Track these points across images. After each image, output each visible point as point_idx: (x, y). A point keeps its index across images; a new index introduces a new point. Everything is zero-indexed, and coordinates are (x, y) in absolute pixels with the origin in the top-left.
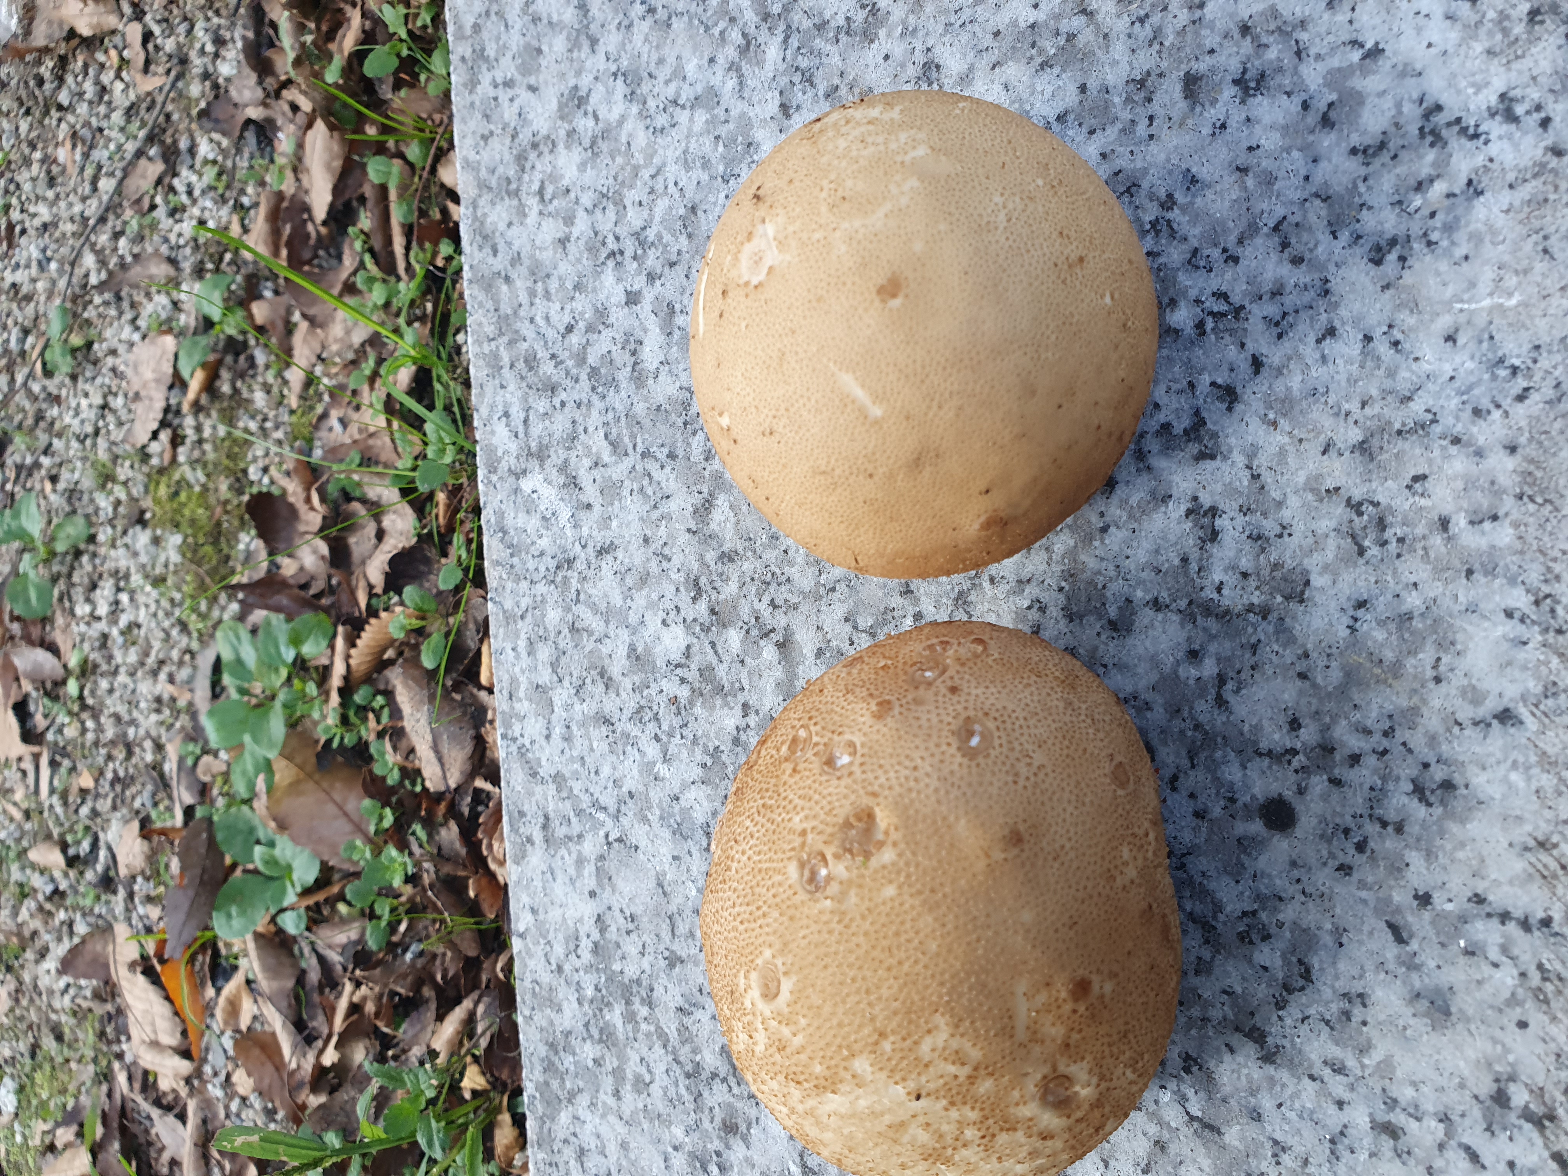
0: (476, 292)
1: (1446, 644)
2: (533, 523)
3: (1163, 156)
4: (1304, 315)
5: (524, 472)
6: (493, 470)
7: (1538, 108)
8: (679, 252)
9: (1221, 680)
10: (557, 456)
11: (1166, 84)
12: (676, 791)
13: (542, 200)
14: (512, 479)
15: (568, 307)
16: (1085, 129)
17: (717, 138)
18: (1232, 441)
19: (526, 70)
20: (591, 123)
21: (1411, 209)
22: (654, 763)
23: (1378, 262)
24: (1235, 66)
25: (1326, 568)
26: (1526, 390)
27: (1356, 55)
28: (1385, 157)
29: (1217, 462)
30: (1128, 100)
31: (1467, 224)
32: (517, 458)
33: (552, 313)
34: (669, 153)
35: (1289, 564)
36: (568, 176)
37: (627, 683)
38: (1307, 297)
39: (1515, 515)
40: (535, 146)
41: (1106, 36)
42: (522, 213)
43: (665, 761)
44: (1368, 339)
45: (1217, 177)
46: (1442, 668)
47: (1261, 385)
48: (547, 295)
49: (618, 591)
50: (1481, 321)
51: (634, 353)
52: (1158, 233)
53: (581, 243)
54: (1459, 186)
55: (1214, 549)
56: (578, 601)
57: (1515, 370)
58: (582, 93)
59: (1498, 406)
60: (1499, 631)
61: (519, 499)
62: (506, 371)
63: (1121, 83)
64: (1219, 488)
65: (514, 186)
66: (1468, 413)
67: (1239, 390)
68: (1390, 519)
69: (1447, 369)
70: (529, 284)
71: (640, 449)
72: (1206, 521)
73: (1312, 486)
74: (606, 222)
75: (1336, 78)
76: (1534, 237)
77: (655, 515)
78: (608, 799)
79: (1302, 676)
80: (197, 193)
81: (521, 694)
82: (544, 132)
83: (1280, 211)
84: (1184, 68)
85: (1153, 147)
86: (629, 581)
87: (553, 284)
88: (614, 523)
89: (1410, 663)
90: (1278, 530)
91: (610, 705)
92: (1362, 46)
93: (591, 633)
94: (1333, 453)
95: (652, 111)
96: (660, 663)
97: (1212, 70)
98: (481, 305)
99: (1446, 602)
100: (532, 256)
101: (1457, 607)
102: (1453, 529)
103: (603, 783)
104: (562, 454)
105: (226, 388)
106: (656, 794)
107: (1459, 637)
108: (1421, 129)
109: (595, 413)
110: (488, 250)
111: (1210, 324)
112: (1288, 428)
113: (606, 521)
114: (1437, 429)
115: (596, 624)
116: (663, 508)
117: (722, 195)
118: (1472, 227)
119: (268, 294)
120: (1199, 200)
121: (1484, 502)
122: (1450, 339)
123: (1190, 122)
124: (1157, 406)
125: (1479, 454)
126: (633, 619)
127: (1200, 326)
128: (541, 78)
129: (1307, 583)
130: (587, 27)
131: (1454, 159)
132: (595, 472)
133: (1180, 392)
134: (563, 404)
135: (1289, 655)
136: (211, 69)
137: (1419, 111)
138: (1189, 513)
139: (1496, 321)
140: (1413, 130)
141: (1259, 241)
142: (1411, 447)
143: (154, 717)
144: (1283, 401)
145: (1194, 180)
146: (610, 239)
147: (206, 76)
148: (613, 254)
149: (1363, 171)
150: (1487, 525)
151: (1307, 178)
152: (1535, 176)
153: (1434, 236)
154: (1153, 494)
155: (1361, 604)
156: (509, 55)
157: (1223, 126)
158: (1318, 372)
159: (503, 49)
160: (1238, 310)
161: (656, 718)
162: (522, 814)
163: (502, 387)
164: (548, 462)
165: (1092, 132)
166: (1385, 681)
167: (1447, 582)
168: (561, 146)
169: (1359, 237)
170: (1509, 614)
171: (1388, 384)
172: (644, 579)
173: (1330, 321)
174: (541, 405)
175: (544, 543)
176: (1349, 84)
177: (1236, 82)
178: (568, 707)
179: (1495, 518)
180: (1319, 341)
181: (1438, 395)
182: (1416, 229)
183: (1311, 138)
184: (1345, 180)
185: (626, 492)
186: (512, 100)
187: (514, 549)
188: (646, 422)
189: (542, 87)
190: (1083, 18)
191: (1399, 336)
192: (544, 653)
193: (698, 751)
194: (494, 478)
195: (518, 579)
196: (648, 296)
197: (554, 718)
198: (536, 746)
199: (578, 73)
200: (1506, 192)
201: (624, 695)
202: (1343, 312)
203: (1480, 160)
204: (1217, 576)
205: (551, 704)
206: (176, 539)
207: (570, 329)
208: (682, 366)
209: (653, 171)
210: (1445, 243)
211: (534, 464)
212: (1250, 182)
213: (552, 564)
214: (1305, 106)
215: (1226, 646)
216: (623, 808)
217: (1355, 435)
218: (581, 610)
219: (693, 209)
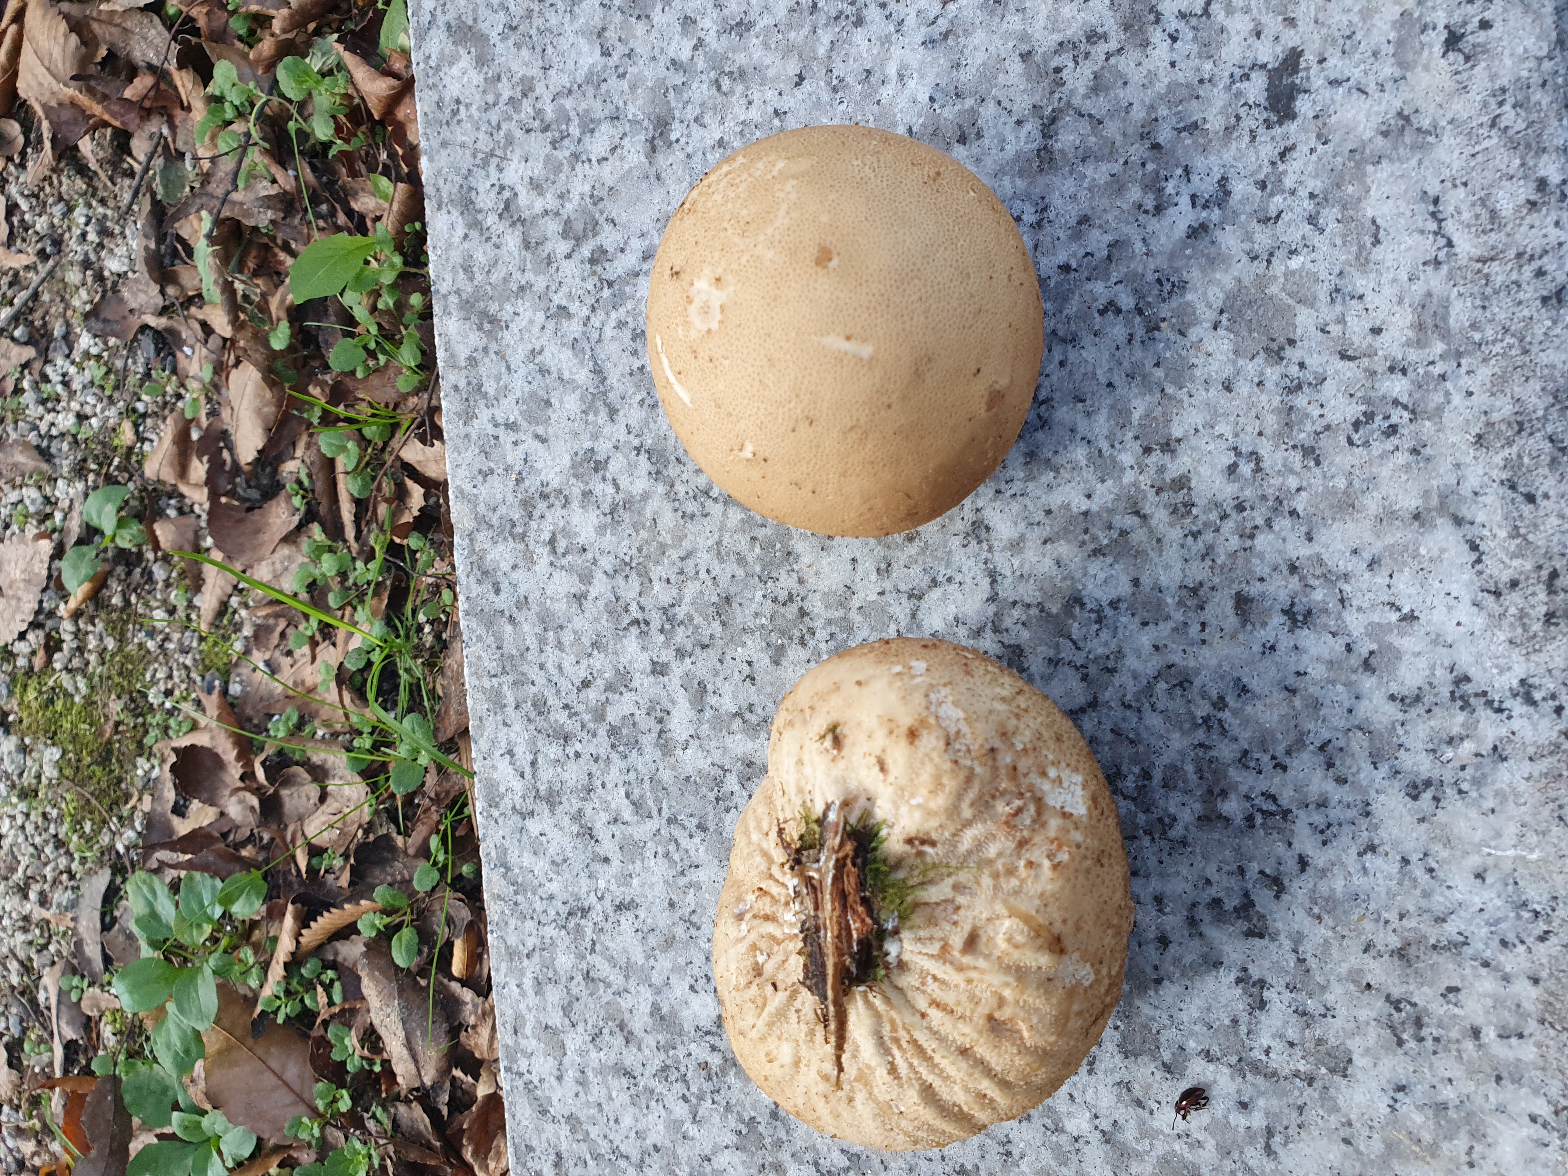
0: (474, 624)
1: (1478, 1135)
2: (541, 866)
3: (1214, 662)
4: (1347, 829)
5: (532, 813)
6: (493, 803)
7: (1553, 697)
8: (712, 637)
9: (1270, 1132)
10: (571, 804)
11: (1217, 597)
12: (708, 1152)
13: (554, 551)
14: (517, 818)
15: (584, 662)
16: (1137, 619)
17: (754, 539)
18: (1280, 925)
19: (531, 418)
20: (610, 490)
21: (1444, 758)
22: (682, 1123)
23: (1415, 798)
24: (1283, 597)
25: (1367, 1050)
26: (1547, 932)
27: (1394, 617)
28: (1420, 709)
29: (1266, 941)
30: (1181, 603)
31: (1494, 782)
32: (524, 797)
33: (566, 665)
34: (701, 540)
35: (1333, 1042)
36: (583, 535)
37: (650, 1041)
38: (1351, 814)
39: (1538, 1037)
40: (544, 496)
41: (1159, 540)
42: (530, 559)
43: (694, 1121)
44: (1405, 861)
45: (1266, 691)
46: (1475, 1156)
47: (1307, 881)
48: (560, 646)
49: (640, 949)
50: (1507, 867)
51: (660, 721)
52: (1209, 728)
53: (600, 603)
54: (1486, 749)
55: (1262, 1016)
56: (593, 951)
57: (1537, 914)
58: (601, 457)
59: (1523, 942)
60: (1525, 1132)
61: (525, 838)
62: (510, 710)
63: (1174, 587)
64: (1267, 964)
65: (519, 530)
66: (1495, 943)
67: (1286, 882)
68: (1426, 1020)
69: (1478, 901)
70: (539, 630)
71: (666, 813)
72: (1255, 990)
73: (1354, 976)
74: (630, 589)
75: (1375, 630)
76: (1551, 805)
77: (683, 881)
78: (630, 1147)
79: (1347, 1141)
80: (76, 385)
81: (528, 1031)
82: (555, 484)
83: (1325, 735)
84: (1236, 587)
85: (1205, 651)
86: (652, 940)
87: (567, 637)
88: (635, 882)
89: (1445, 1146)
90: (1322, 1011)
91: (631, 1058)
92: (1399, 609)
93: (608, 985)
94: (1373, 952)
95: (681, 495)
96: (688, 1027)
97: (1263, 595)
98: (480, 638)
99: (1479, 1100)
100: (541, 604)
101: (1487, 1106)
102: (1484, 1039)
103: (624, 1132)
104: (576, 804)
105: (116, 600)
106: (683, 1152)
107: (1489, 1131)
108: (1452, 693)
109: (614, 770)
110: (487, 586)
111: (1259, 819)
112: (1331, 924)
113: (626, 878)
114: (1468, 951)
115: (616, 978)
116: (693, 876)
117: (759, 594)
118: (1497, 786)
119: (172, 513)
120: (1249, 708)
121: (1512, 1021)
122: (1480, 876)
123: (1241, 637)
124: (1208, 882)
125: (1506, 979)
126: (656, 978)
127: (1249, 819)
128: (550, 430)
129: (1350, 1061)
130: (605, 393)
131: (1481, 725)
132: (614, 828)
133: (1230, 873)
134: (578, 755)
135: (1334, 1120)
136: (93, 257)
137: (1450, 677)
138: (1239, 981)
139: (1520, 870)
140: (1445, 691)
141: (1305, 756)
142: (1445, 961)
143: (20, 937)
144: (1327, 900)
145: (1244, 689)
146: (634, 607)
147: (86, 264)
148: (636, 622)
149: (1400, 716)
150: (1514, 1041)
151: (1350, 711)
152: (1551, 753)
153: (1465, 786)
154: (1205, 957)
155: (1401, 1088)
156: (511, 398)
157: (1273, 648)
158: (1359, 881)
159: (505, 390)
160: (1286, 813)
161: (684, 1079)
162: (530, 1148)
163: (505, 724)
164: (559, 809)
165: (1145, 624)
166: (1423, 1159)
167: (1478, 1084)
168: (575, 505)
169: (1397, 772)
170: (1533, 1119)
171: (1423, 903)
172: (669, 942)
173: (1370, 839)
174: (553, 751)
175: (554, 887)
176: (1388, 638)
177: (1284, 612)
178: (582, 1053)
179: (1521, 1036)
180: (1360, 854)
181: (1470, 921)
182: (1448, 777)
183: (1354, 677)
184: (1385, 720)
185: (649, 854)
186: (515, 443)
187: (519, 888)
188: (674, 791)
189: (552, 439)
190: (1136, 520)
191: (1434, 865)
192: (554, 995)
193: (732, 1119)
194: (496, 814)
195: (523, 917)
196: (677, 670)
197: (566, 1060)
198: (546, 1085)
199: (595, 437)
200: (1527, 762)
201: (647, 1052)
202: (1383, 833)
203: (1503, 731)
204: (1265, 1041)
205: (563, 1046)
206: (55, 753)
207: (586, 684)
208: (714, 744)
209: (683, 554)
210: (1474, 794)
211: (542, 808)
212: (1297, 702)
213: (564, 910)
214: (1349, 648)
215: (1275, 1104)
216: (647, 1160)
217: (1395, 942)
218: (596, 960)
219: (728, 600)
